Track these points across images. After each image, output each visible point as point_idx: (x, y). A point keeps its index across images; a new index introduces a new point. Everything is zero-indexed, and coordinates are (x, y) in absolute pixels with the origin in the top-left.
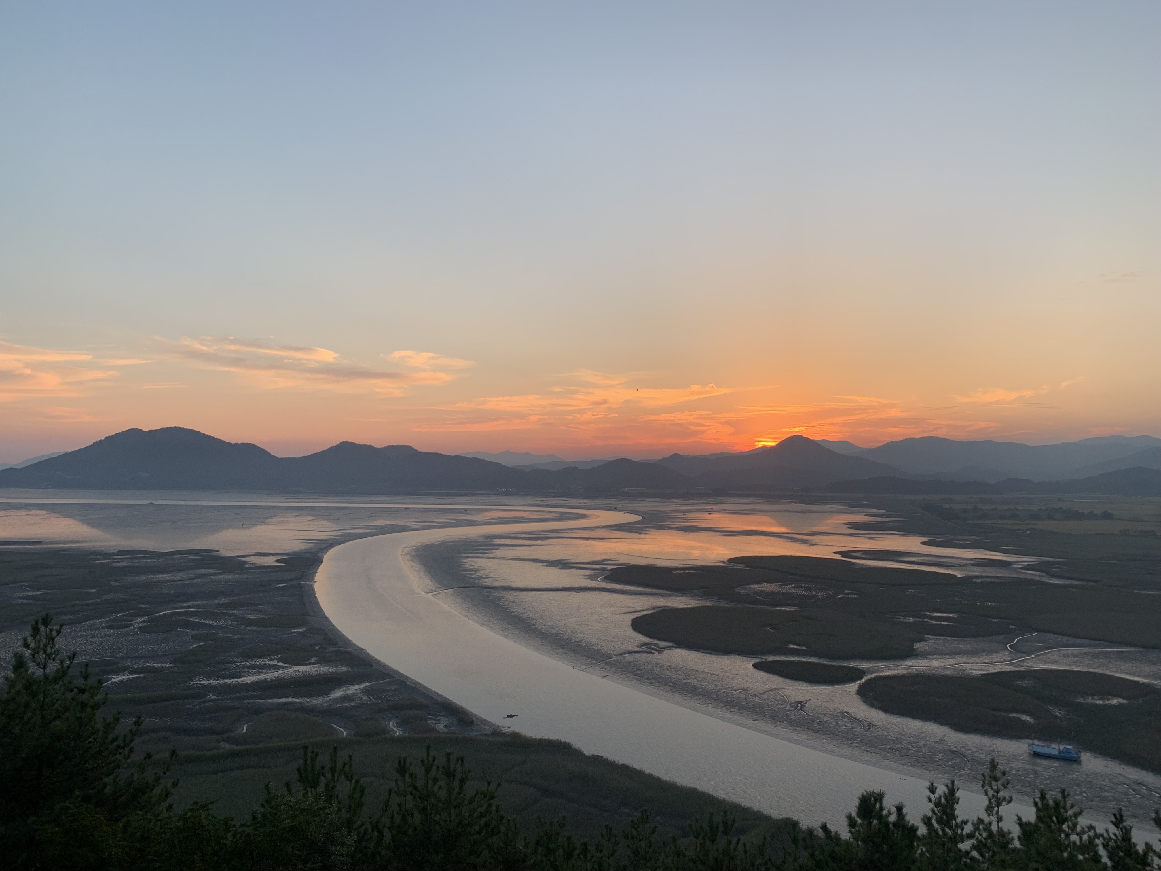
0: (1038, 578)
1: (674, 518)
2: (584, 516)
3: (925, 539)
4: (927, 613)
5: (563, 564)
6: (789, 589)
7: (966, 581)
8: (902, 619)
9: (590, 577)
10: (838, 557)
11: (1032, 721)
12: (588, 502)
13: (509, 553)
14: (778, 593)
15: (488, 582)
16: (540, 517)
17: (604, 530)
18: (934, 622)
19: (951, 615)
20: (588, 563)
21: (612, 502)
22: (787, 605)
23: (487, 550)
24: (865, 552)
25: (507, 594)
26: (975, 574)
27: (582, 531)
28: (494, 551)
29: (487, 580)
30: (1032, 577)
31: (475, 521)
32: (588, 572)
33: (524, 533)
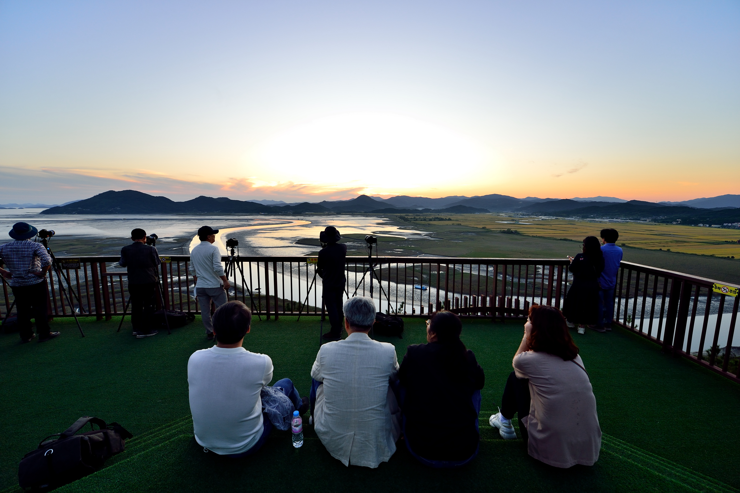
0: (427, 238)
1: (322, 222)
2: (292, 222)
3: (398, 227)
4: (395, 250)
5: (282, 239)
6: (355, 244)
7: (408, 240)
8: (387, 252)
9: (291, 243)
10: (372, 233)
11: (417, 279)
12: (293, 217)
13: (263, 235)
14: (351, 245)
15: (254, 245)
16: (275, 223)
17: (297, 227)
18: (396, 252)
19: (401, 250)
20: (291, 238)
21: (302, 217)
22: (354, 249)
23: (254, 234)
24: (380, 232)
25: (260, 249)
26: (411, 237)
27: (290, 227)
28: (257, 235)
29: (253, 245)
30: (426, 238)
31: (251, 224)
32: (290, 241)
33: (269, 228)
